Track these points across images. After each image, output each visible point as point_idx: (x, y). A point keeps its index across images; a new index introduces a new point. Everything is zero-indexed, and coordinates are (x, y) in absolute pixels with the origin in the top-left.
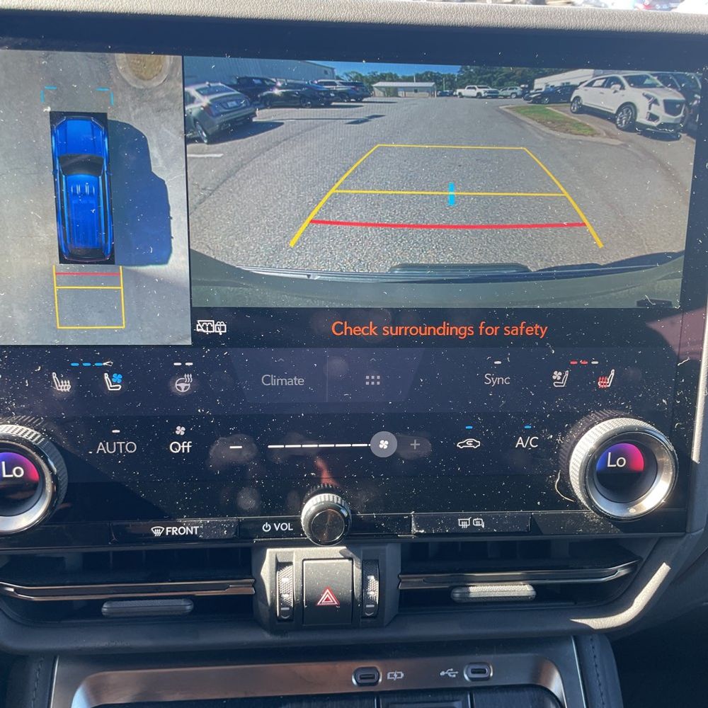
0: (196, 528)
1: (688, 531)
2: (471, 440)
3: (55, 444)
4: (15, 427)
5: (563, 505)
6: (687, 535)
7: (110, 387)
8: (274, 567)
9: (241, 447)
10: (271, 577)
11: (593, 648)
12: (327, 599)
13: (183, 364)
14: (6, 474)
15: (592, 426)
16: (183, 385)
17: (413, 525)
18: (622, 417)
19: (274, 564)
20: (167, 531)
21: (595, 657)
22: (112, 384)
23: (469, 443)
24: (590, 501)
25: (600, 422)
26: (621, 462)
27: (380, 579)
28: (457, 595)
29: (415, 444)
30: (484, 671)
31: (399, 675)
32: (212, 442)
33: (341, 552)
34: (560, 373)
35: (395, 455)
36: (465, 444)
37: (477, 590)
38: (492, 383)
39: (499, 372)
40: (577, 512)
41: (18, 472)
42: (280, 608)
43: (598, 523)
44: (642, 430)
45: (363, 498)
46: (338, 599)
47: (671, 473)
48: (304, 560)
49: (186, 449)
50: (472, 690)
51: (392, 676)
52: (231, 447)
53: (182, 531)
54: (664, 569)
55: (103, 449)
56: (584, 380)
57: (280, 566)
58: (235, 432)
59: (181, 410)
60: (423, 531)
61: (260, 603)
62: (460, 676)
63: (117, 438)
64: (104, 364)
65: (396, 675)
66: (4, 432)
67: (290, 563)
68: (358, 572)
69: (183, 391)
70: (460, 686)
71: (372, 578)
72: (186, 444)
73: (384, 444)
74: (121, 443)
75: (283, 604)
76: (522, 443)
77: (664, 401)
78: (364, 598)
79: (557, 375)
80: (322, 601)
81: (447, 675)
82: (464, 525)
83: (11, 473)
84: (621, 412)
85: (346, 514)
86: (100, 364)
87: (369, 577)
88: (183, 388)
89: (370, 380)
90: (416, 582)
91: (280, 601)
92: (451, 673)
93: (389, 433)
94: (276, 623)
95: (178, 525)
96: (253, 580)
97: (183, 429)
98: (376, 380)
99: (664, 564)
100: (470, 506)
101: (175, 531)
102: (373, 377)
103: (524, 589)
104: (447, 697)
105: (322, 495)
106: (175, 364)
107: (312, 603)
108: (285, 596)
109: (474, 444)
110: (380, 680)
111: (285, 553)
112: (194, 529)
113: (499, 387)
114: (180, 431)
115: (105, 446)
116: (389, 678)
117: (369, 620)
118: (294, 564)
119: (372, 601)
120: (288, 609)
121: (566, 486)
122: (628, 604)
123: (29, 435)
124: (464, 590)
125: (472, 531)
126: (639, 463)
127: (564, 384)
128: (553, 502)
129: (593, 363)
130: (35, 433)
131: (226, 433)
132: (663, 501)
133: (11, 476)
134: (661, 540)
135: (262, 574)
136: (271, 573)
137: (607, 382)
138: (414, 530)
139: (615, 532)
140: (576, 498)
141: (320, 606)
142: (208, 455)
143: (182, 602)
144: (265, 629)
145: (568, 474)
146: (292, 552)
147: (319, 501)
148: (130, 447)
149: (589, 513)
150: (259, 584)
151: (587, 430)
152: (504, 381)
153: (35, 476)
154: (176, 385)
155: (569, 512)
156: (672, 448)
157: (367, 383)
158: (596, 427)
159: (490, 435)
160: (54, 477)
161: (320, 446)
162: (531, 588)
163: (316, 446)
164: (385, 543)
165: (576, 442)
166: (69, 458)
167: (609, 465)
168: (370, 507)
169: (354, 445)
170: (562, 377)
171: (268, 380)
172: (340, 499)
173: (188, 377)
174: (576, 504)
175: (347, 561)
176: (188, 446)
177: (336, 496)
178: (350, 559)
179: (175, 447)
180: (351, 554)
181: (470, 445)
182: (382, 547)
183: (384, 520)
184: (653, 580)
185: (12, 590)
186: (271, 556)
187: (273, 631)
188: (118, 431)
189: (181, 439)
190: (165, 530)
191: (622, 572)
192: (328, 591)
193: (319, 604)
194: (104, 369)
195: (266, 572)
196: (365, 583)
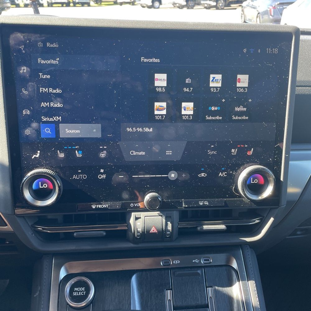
0: (107, 205)
1: (280, 205)
2: (203, 174)
3: (59, 176)
4: (45, 169)
5: (236, 196)
6: (279, 208)
7: (78, 155)
8: (135, 219)
9: (123, 177)
10: (134, 223)
11: (248, 251)
12: (153, 230)
13: (103, 147)
14: (41, 186)
15: (245, 168)
16: (103, 155)
17: (183, 204)
18: (256, 165)
19: (135, 218)
20: (97, 207)
21: (249, 255)
22: (78, 154)
24: (245, 195)
25: (248, 167)
26: (256, 181)
27: (172, 223)
28: (199, 229)
29: (184, 175)
30: (208, 260)
31: (178, 262)
32: (113, 174)
33: (158, 214)
34: (234, 150)
35: (177, 179)
36: (201, 175)
37: (206, 227)
38: (210, 153)
39: (213, 149)
40: (241, 199)
41: (45, 186)
42: (137, 234)
43: (248, 203)
44: (263, 169)
45: (166, 194)
46: (157, 230)
47: (273, 184)
48: (145, 216)
49: (104, 177)
50: (204, 267)
51: (175, 262)
52: (120, 177)
53: (102, 206)
54: (272, 219)
55: (75, 177)
56: (242, 152)
57: (137, 219)
58: (121, 171)
59: (102, 163)
60: (186, 206)
61: (129, 232)
62: (200, 262)
63: (80, 173)
64: (76, 147)
65: (177, 262)
66: (42, 171)
67: (140, 218)
68: (164, 220)
69: (103, 157)
70: (200, 265)
71: (169, 223)
72: (104, 176)
73: (173, 175)
74: (81, 175)
75: (138, 232)
76: (221, 175)
77: (270, 159)
78: (166, 230)
79: (233, 150)
80: (151, 231)
81: (195, 262)
82: (201, 204)
83: (43, 186)
84: (255, 163)
85: (160, 200)
86: (74, 147)
87: (168, 222)
88: (103, 156)
89: (168, 153)
90: (184, 225)
91: (137, 231)
92: (197, 261)
93: (175, 172)
94: (135, 240)
95: (101, 204)
96: (127, 224)
97: (103, 170)
98: (170, 153)
99: (272, 218)
100: (203, 197)
101: (100, 206)
103: (223, 227)
104: (195, 269)
105: (152, 193)
106: (100, 147)
107: (148, 232)
108: (139, 229)
109: (204, 175)
110: (171, 263)
111: (138, 214)
112: (107, 206)
113: (213, 155)
114: (102, 171)
115: (76, 176)
116: (174, 263)
117: (168, 239)
118: (142, 218)
119: (169, 231)
120: (140, 234)
121: (237, 190)
122: (259, 233)
123: (50, 172)
124: (202, 227)
125: (204, 206)
126: (262, 182)
127: (235, 153)
128: (232, 195)
129: (246, 146)
130: (52, 172)
131: (118, 172)
132: (271, 194)
133: (43, 187)
134: (271, 209)
135: (130, 222)
136: (133, 221)
137: (250, 153)
138: (184, 205)
139: (254, 206)
140: (240, 194)
141: (151, 233)
142: (112, 180)
143: (102, 232)
144: (131, 242)
145: (237, 186)
146: (141, 214)
147: (151, 195)
148: (84, 177)
149: (245, 200)
150: (129, 226)
151: (244, 169)
152: (215, 153)
153: (51, 187)
154: (101, 155)
155: (238, 199)
156: (274, 177)
157: (167, 154)
158: (247, 168)
159: (210, 172)
160: (59, 187)
161: (151, 176)
162: (225, 226)
163: (149, 176)
164: (173, 211)
165: (240, 174)
166: (63, 180)
167: (252, 182)
168: (168, 198)
169: (162, 176)
170: (235, 151)
171: (132, 153)
172: (158, 194)
173: (105, 152)
174: (240, 196)
175: (160, 217)
176: (105, 176)
177: (156, 194)
178: (161, 216)
179: (100, 176)
180: (161, 214)
181: (203, 176)
182: (172, 212)
183: (173, 202)
184: (268, 223)
185: (41, 229)
186: (133, 215)
187: (134, 243)
188: (80, 171)
189: (102, 174)
190: (96, 206)
191: (257, 221)
192: (153, 227)
193: (150, 232)
194: (76, 149)
195: (132, 221)
196: (166, 224)
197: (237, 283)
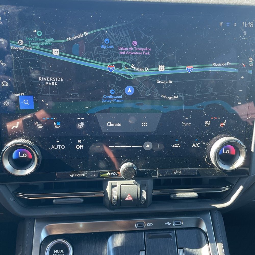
0: (85, 174)
1: (249, 175)
2: (177, 144)
3: (37, 146)
4: (24, 140)
5: (208, 166)
6: (249, 176)
7: (56, 126)
8: (111, 187)
9: (100, 147)
10: (110, 190)
11: (216, 215)
12: (129, 198)
13: (81, 119)
14: (21, 156)
15: (218, 139)
16: (80, 126)
17: (158, 173)
18: (228, 136)
19: (111, 186)
20: (75, 175)
21: (217, 218)
23: (177, 145)
24: (217, 164)
25: (221, 138)
26: (227, 152)
27: (146, 191)
28: (172, 196)
29: (158, 146)
30: (180, 223)
31: (151, 224)
32: (90, 145)
33: (133, 182)
34: (208, 122)
35: (152, 150)
36: (175, 146)
37: (179, 195)
38: (185, 125)
39: (187, 121)
40: (212, 168)
41: (25, 155)
42: (113, 201)
43: (220, 172)
44: (235, 140)
45: (141, 164)
46: (132, 198)
47: (244, 155)
48: (121, 185)
49: (81, 147)
50: (176, 229)
51: (149, 224)
52: (97, 147)
53: (80, 175)
54: (241, 188)
55: (54, 148)
56: (215, 124)
57: (113, 187)
58: (98, 142)
59: (79, 134)
60: (161, 175)
61: (106, 199)
62: (172, 225)
63: (58, 144)
64: (54, 119)
65: (150, 224)
66: (21, 141)
67: (116, 186)
68: (139, 189)
69: (80, 128)
70: (172, 228)
71: (144, 191)
72: (81, 146)
73: (148, 146)
74: (59, 146)
75: (114, 199)
76: (194, 145)
77: (242, 131)
78: (141, 197)
79: (206, 122)
80: (127, 199)
81: (167, 224)
82: (175, 173)
83: (22, 156)
84: (227, 134)
85: (135, 169)
86: (52, 119)
87: (143, 191)
88: (80, 127)
89: (144, 124)
90: (158, 192)
91: (113, 199)
92: (169, 224)
93: (150, 142)
94: (111, 206)
95: (79, 173)
96: (104, 192)
97: (81, 141)
98: (145, 124)
99: (241, 186)
100: (177, 167)
101: (78, 175)
102: (144, 123)
103: (194, 195)
104: (167, 232)
105: (127, 163)
106: (78, 119)
107: (124, 199)
108: (115, 197)
109: (178, 146)
110: (145, 226)
111: (115, 182)
112: (84, 175)
113: (187, 127)
114: (80, 141)
115: (54, 146)
116: (148, 225)
117: (142, 205)
118: (118, 186)
119: (144, 199)
120: (116, 201)
121: (209, 160)
122: (229, 199)
123: (29, 143)
124: (175, 195)
125: (177, 175)
126: (233, 152)
127: (209, 125)
128: (205, 165)
129: (219, 118)
130: (31, 142)
131: (95, 142)
132: (242, 164)
133: (22, 157)
134: (240, 178)
135: (107, 189)
136: (110, 189)
137: (223, 125)
138: (158, 175)
139: (225, 175)
140: (212, 164)
141: (126, 200)
142: (89, 150)
143: (80, 199)
144: (108, 208)
145: (210, 156)
146: (117, 182)
147: (126, 165)
148: (63, 147)
149: (217, 169)
150: (106, 193)
151: (216, 141)
152: (189, 124)
153: (30, 156)
154: (78, 126)
155: (210, 168)
156: (245, 147)
157: (143, 125)
159: (184, 143)
160: (38, 157)
161: (127, 146)
162: (197, 194)
163: (125, 146)
164: (148, 179)
165: (212, 145)
166: (41, 150)
167: (223, 153)
168: (143, 167)
169: (138, 146)
170: (208, 123)
171: (109, 124)
172: (133, 164)
173: (82, 123)
174: (212, 166)
175: (135, 185)
176: (82, 147)
177: (132, 163)
178: (137, 184)
179: (78, 147)
180: (136, 183)
181: (177, 146)
182: (147, 181)
183: (148, 171)
185: (22, 196)
186: (110, 183)
187: (110, 209)
188: (59, 142)
189: (80, 144)
190: (74, 175)
191: (227, 189)
192: (129, 195)
193: (126, 199)
194: (54, 120)
195: (108, 189)
196: (141, 192)
197: (207, 245)
